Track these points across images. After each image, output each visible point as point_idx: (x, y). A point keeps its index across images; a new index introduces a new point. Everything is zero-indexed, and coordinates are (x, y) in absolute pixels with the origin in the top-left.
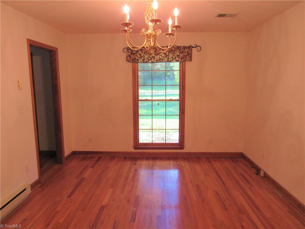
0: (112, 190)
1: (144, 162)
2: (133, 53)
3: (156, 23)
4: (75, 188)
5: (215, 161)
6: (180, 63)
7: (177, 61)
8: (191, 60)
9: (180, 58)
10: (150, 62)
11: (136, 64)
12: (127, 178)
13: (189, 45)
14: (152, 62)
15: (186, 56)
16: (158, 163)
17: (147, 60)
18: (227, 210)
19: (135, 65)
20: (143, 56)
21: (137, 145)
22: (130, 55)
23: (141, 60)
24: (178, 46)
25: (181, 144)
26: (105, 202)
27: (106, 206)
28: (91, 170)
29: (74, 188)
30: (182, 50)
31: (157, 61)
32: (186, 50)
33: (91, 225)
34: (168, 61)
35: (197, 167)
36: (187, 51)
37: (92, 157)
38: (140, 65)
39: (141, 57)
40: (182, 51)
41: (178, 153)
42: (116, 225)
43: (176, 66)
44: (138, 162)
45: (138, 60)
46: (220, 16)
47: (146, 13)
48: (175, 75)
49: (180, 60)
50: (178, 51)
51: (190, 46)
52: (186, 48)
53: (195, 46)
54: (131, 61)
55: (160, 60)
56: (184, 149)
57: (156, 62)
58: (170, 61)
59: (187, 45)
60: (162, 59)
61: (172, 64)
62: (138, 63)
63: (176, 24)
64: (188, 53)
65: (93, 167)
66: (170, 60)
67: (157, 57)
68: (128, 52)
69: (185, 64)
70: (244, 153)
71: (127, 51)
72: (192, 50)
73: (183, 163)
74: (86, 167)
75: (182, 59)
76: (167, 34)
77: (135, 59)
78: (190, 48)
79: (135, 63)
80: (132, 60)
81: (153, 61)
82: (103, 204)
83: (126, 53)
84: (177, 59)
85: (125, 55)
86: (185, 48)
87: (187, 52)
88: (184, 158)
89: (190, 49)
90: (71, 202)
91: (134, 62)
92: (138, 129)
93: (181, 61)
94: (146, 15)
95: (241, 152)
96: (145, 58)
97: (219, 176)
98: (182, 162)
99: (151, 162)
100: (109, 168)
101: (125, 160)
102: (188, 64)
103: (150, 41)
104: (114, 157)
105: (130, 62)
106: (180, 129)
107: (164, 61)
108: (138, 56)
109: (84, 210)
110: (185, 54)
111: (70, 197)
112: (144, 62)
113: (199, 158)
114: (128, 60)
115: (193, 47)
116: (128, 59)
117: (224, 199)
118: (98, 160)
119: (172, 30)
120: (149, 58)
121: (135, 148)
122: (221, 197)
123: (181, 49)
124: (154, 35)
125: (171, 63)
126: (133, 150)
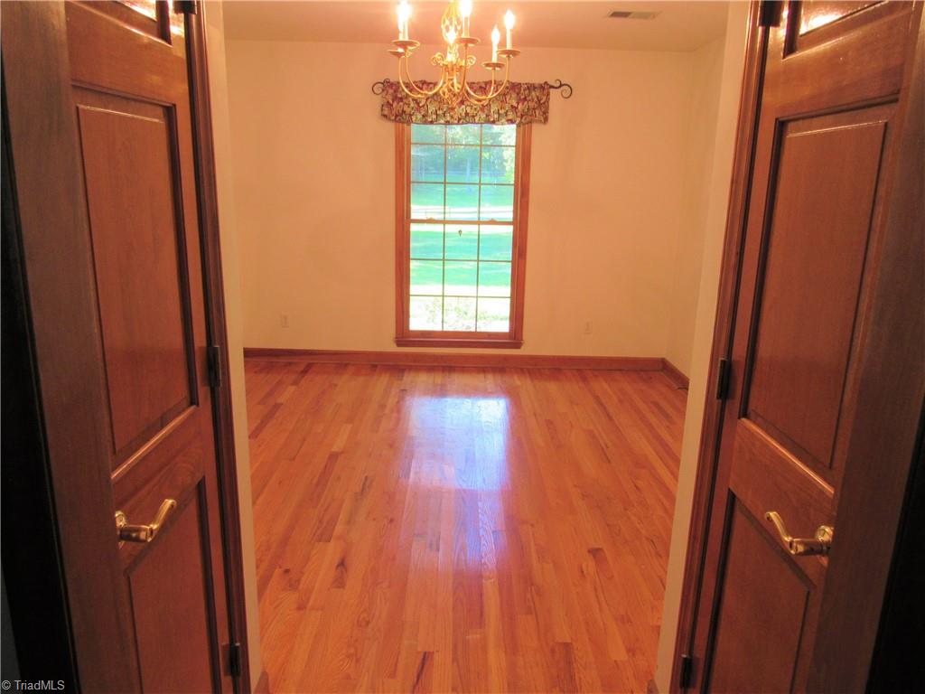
0: (350, 426)
1: (423, 379)
2: (399, 96)
3: (466, 46)
4: (262, 422)
5: (596, 376)
6: (518, 126)
7: (511, 121)
8: (546, 119)
9: (519, 114)
10: (442, 121)
11: (405, 125)
12: (383, 407)
13: (542, 82)
14: (447, 123)
15: (534, 109)
16: (458, 379)
17: (434, 117)
18: (609, 462)
19: (403, 129)
20: (423, 106)
21: (404, 336)
22: (391, 102)
23: (419, 116)
24: (513, 84)
25: (515, 337)
26: (338, 445)
27: (342, 452)
28: (292, 389)
29: (259, 421)
30: (524, 93)
31: (459, 119)
32: (533, 93)
33: (315, 481)
34: (488, 122)
35: (552, 387)
36: (538, 97)
37: (290, 364)
38: (417, 131)
39: (419, 108)
40: (522, 97)
41: (506, 358)
42: (368, 483)
43: (507, 133)
44: (408, 378)
45: (410, 115)
46: (616, 14)
47: (444, 16)
48: (506, 161)
49: (518, 120)
50: (514, 95)
51: (546, 83)
52: (535, 88)
53: (558, 85)
54: (393, 118)
55: (466, 119)
56: (523, 347)
57: (456, 122)
58: (494, 122)
59: (538, 80)
60: (473, 116)
61: (496, 128)
62: (409, 122)
63: (509, 47)
64: (539, 101)
65: (295, 383)
66: (492, 120)
67: (461, 110)
68: (384, 94)
69: (531, 129)
70: (668, 359)
71: (383, 90)
72: (548, 94)
73: (517, 381)
74: (280, 383)
75: (522, 116)
76: (488, 65)
77: (404, 112)
78: (546, 88)
79: (403, 123)
80: (396, 116)
81: (448, 119)
82: (335, 449)
83: (380, 96)
84: (510, 117)
85: (377, 101)
86: (531, 87)
87: (536, 99)
88: (522, 369)
89: (545, 92)
90: (260, 446)
91: (399, 121)
92: (408, 295)
93: (520, 122)
94: (444, 22)
95: (664, 356)
96: (430, 112)
97: (601, 405)
98: (516, 377)
99: (439, 378)
100: (336, 385)
101: (375, 370)
102: (537, 129)
103: (452, 79)
104: (346, 365)
105: (390, 119)
106: (512, 297)
107: (477, 121)
108: (412, 105)
109: (294, 459)
110: (532, 105)
111: (256, 437)
112: (425, 122)
113: (559, 370)
114: (385, 116)
115: (552, 87)
116: (386, 113)
117: (606, 445)
118: (305, 372)
119: (499, 58)
120: (440, 112)
121: (400, 343)
122: (601, 441)
123: (522, 91)
124: (461, 66)
125: (494, 126)
126: (393, 348)
